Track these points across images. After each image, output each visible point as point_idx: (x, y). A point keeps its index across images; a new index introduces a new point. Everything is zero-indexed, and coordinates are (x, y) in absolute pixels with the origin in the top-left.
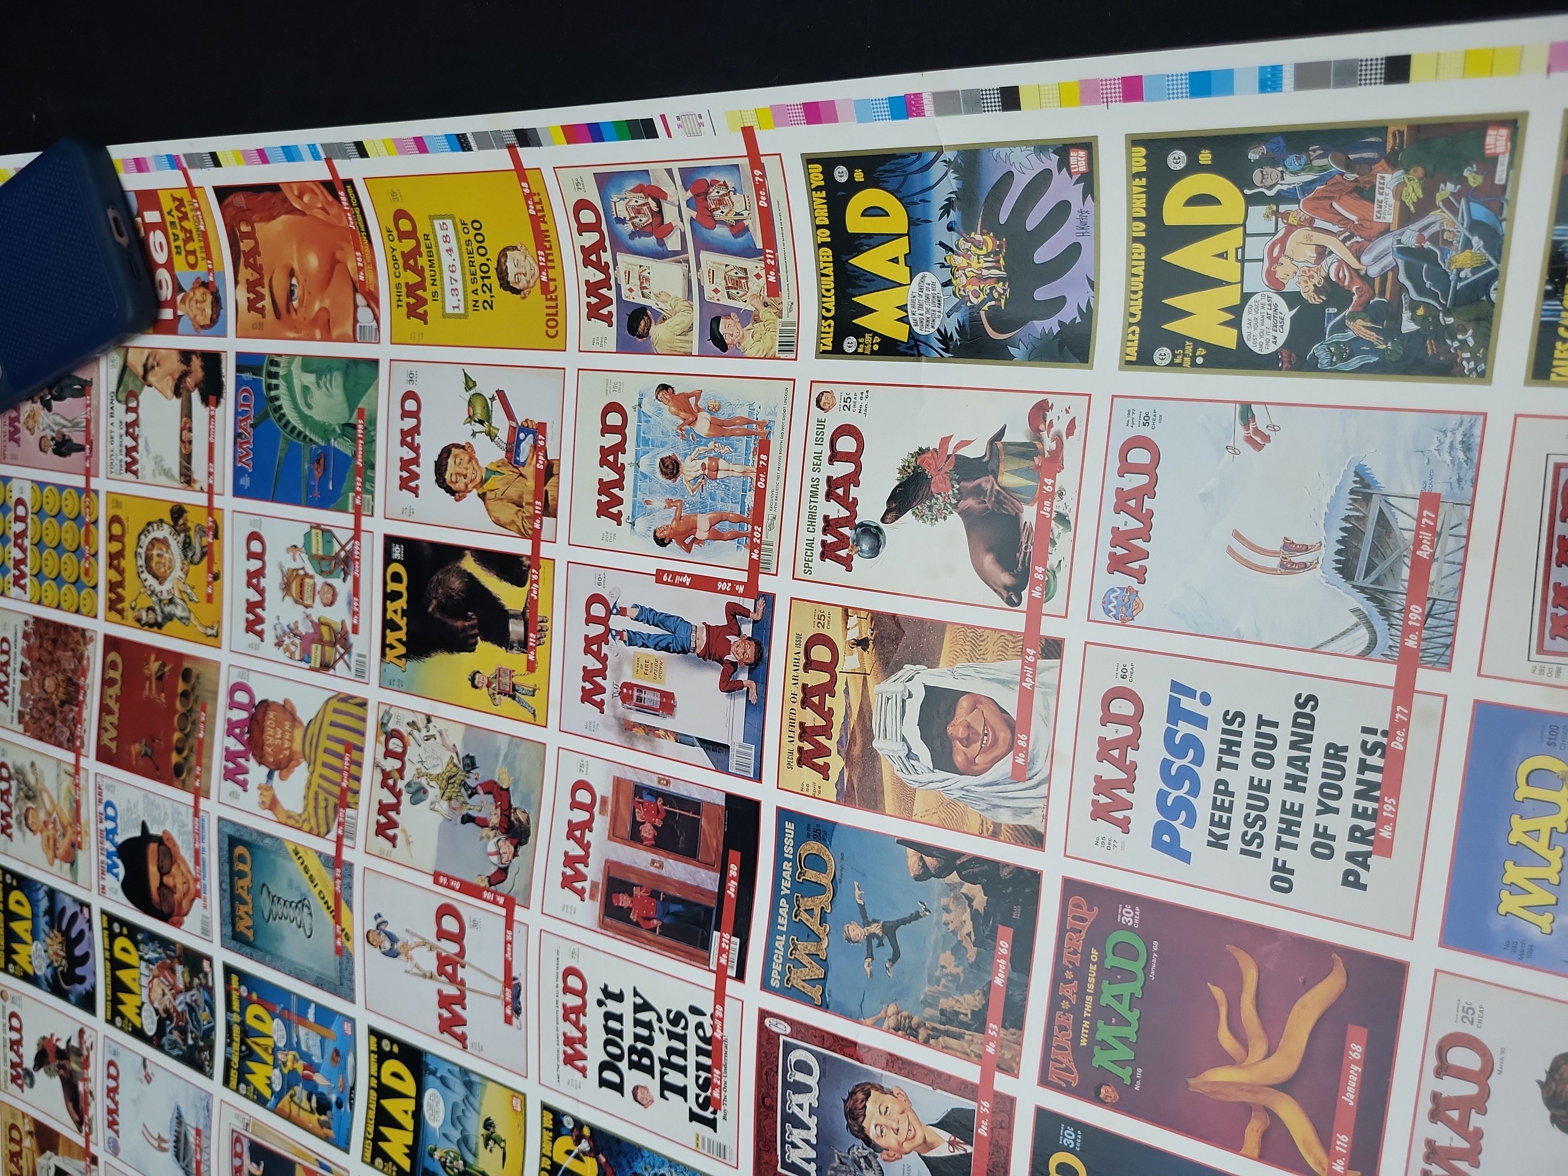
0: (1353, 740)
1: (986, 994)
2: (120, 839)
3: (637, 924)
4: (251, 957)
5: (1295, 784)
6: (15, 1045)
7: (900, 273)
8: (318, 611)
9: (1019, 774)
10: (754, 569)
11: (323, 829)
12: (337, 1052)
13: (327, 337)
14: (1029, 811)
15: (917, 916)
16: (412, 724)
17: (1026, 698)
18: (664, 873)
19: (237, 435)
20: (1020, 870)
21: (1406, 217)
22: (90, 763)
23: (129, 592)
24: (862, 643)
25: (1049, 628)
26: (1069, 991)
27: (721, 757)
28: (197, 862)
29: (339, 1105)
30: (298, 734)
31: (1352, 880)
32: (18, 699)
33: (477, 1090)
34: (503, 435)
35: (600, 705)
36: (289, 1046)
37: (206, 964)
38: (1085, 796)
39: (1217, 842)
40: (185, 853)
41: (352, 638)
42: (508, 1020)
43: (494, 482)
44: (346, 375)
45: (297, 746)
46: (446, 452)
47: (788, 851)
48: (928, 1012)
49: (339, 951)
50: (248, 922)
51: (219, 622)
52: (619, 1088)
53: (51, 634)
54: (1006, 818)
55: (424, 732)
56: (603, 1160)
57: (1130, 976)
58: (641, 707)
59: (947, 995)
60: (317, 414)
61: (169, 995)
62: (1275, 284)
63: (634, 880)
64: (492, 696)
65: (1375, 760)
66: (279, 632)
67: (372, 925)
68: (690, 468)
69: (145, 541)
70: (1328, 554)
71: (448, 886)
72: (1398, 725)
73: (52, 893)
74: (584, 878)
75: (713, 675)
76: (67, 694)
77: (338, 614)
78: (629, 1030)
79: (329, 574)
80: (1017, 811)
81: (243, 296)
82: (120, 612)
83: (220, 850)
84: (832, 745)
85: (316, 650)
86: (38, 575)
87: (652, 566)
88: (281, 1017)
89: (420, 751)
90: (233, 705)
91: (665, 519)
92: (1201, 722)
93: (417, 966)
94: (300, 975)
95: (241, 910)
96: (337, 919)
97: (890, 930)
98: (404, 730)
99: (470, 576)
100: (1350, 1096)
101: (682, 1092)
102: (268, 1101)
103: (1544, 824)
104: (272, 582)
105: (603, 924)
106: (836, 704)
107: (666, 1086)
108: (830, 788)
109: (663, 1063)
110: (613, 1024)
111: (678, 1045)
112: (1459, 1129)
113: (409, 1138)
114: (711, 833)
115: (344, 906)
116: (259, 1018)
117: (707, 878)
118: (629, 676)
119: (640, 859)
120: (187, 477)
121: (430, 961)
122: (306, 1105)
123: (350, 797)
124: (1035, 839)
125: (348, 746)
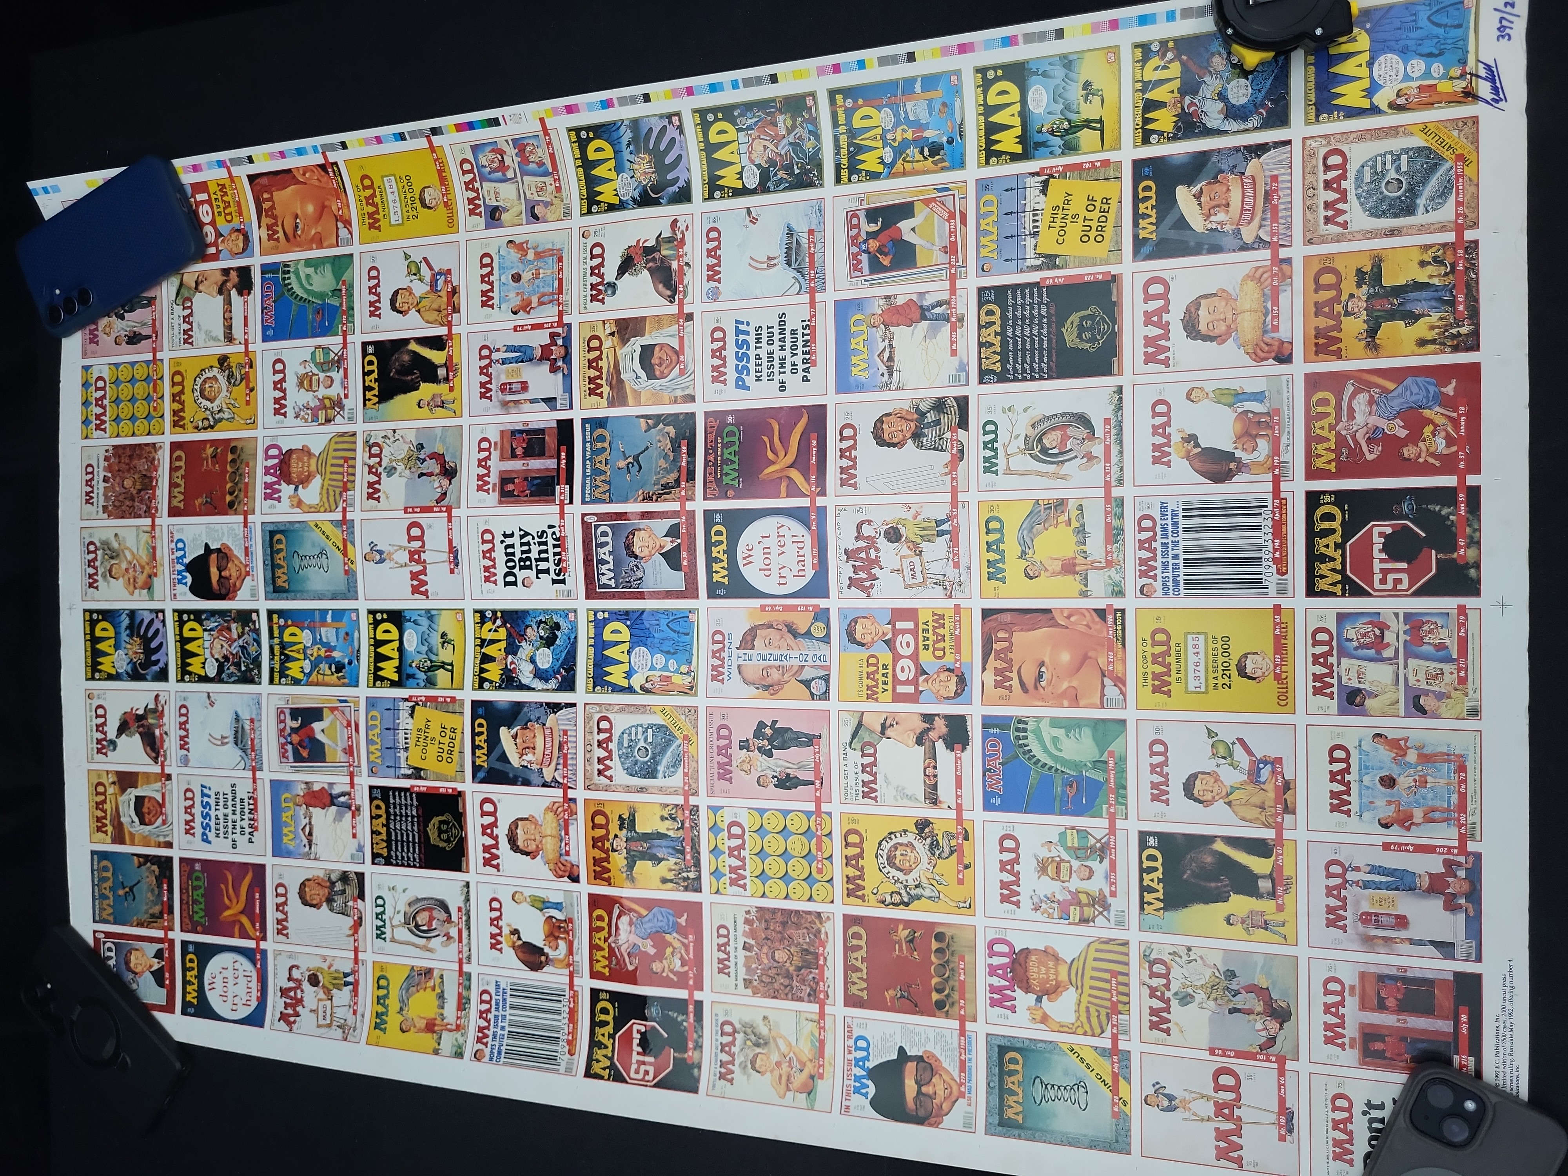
0: (798, 326)
1: (679, 471)
2: (187, 561)
3: (518, 496)
4: (287, 599)
5: (782, 348)
6: (100, 728)
7: (612, 175)
8: (322, 392)
9: (682, 372)
10: (561, 314)
11: (333, 507)
13: (320, 246)
14: (688, 387)
15: (647, 448)
16: (385, 437)
17: (681, 339)
18: (529, 467)
19: (263, 309)
20: (687, 414)
21: (789, 132)
22: (164, 520)
23: (188, 415)
24: (613, 334)
25: (687, 309)
26: (711, 458)
27: (552, 403)
28: (247, 555)
29: (350, 663)
30: (313, 462)
31: (805, 379)
32: (102, 498)
33: (436, 619)
34: (428, 279)
35: (490, 398)
36: (314, 643)
37: (254, 616)
38: (709, 374)
39: (759, 379)
40: (239, 552)
41: (345, 401)
42: (452, 571)
43: (424, 303)
44: (333, 264)
45: (313, 468)
46: (396, 293)
47: (588, 438)
48: (656, 487)
49: (347, 572)
50: (285, 578)
51: (256, 415)
52: (514, 583)
53: (128, 452)
54: (679, 393)
55: (392, 439)
56: (508, 625)
57: (733, 444)
58: (512, 392)
59: (663, 477)
60: (316, 288)
61: (226, 646)
62: (752, 161)
63: (514, 476)
64: (430, 410)
65: (807, 331)
66: (297, 410)
67: (367, 549)
68: (526, 276)
69: (199, 381)
70: (782, 259)
71: (413, 512)
72: (813, 316)
73: (132, 614)
74: (488, 483)
75: (546, 366)
76: (143, 484)
77: (335, 391)
78: (518, 550)
79: (329, 370)
80: (683, 389)
81: (264, 233)
82: (183, 427)
83: (263, 541)
84: (603, 382)
85: (322, 415)
86: (117, 420)
87: (511, 325)
88: (308, 628)
89: (391, 449)
90: (267, 457)
91: (516, 301)
92: (747, 333)
93: (397, 563)
94: (321, 597)
95: (279, 573)
96: (345, 554)
97: (636, 458)
98: (380, 441)
99: (414, 352)
100: (814, 461)
101: (547, 571)
103: (860, 339)
104: (291, 384)
105: (500, 502)
106: (603, 364)
107: (539, 572)
108: (604, 402)
109: (537, 560)
110: (509, 550)
111: (543, 548)
112: (849, 458)
113: (396, 663)
114: (551, 441)
115: (349, 545)
116: (292, 634)
117: (551, 463)
118: (504, 380)
119: (517, 465)
120: (229, 338)
121: (404, 557)
122: (328, 672)
123: (349, 485)
124: (691, 399)
125: (346, 459)
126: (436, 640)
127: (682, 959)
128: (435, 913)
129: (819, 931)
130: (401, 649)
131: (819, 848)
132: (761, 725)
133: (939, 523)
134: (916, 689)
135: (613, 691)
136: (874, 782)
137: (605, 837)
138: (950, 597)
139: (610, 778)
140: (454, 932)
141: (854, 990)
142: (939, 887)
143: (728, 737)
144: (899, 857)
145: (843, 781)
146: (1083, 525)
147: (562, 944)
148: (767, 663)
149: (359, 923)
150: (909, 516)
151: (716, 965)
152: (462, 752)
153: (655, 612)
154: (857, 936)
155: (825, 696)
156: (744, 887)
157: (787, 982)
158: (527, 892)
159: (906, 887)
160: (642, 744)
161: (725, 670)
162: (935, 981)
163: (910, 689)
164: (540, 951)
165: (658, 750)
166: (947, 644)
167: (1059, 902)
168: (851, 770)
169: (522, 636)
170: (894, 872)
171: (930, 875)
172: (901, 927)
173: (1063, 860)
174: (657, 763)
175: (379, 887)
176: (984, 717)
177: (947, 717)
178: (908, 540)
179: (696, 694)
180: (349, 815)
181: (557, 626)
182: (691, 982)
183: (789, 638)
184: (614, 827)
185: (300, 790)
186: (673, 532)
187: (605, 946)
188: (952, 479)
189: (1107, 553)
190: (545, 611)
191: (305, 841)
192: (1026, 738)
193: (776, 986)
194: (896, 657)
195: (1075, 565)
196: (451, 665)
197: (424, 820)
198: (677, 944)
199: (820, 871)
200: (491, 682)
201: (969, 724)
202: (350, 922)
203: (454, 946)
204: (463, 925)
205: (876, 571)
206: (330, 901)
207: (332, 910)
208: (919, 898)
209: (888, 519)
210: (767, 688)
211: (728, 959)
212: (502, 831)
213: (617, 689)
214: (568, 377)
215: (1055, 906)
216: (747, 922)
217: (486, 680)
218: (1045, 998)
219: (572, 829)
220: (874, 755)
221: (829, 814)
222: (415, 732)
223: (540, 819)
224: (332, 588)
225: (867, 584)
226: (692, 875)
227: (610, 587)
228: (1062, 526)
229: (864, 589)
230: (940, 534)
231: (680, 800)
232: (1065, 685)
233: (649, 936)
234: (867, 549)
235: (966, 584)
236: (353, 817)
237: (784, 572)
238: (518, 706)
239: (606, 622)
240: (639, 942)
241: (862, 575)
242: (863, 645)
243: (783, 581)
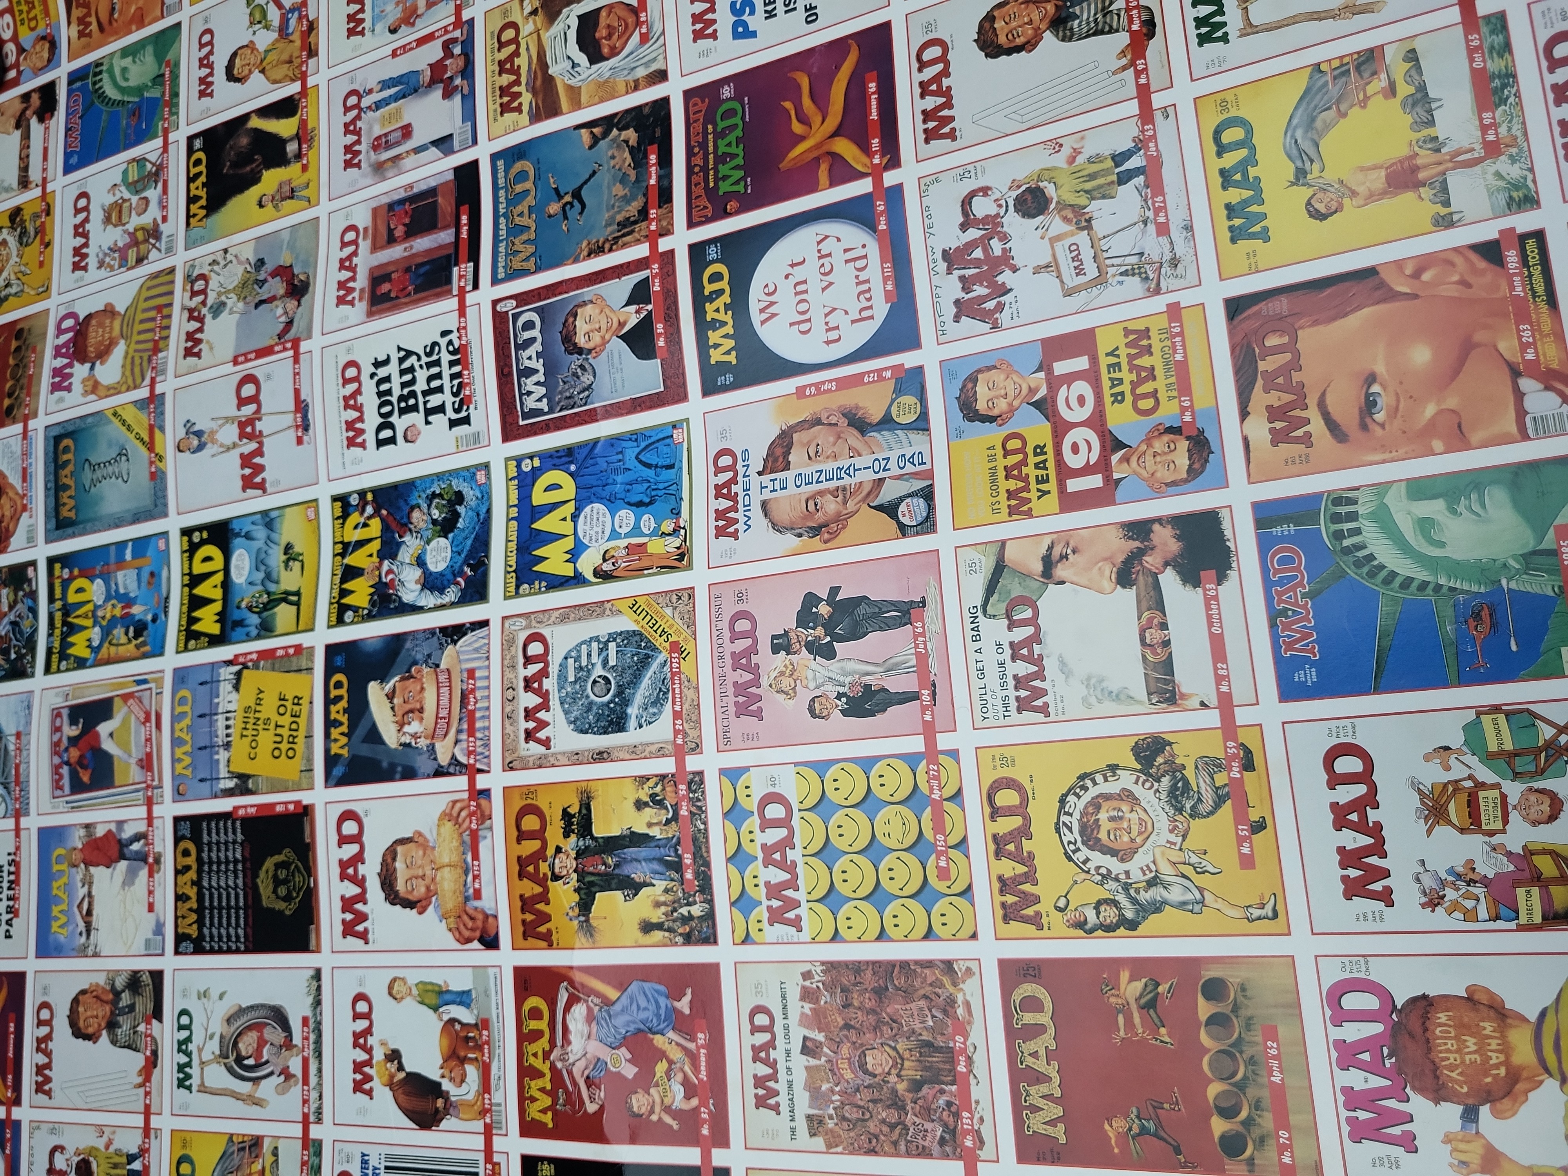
1: (645, 195)
3: (397, 298)
4: (73, 535)
8: (135, 221)
9: (644, 39)
10: (459, 10)
11: (138, 381)
12: (152, 574)
13: (141, 25)
14: (655, 59)
15: (594, 173)
16: (215, 262)
18: (414, 251)
19: (68, 130)
20: (655, 102)
24: (534, 12)
26: (698, 160)
27: (447, 145)
28: (24, 480)
29: (154, 620)
30: (117, 324)
33: (277, 525)
34: (276, 23)
35: (358, 165)
36: (108, 598)
38: (687, 28)
39: (770, 15)
40: (14, 478)
41: (163, 227)
42: (300, 441)
43: (271, 57)
44: (155, 44)
45: (116, 332)
46: (234, 56)
47: (501, 182)
48: (610, 229)
49: (153, 476)
50: (71, 503)
51: (50, 279)
52: (392, 440)
54: (641, 73)
55: (222, 263)
56: (384, 512)
57: (734, 127)
58: (388, 146)
59: (619, 212)
60: (133, 82)
63: (392, 268)
64: (276, 207)
66: (101, 256)
67: (181, 433)
71: (247, 360)
74: (353, 290)
75: (437, 93)
77: (150, 216)
78: (396, 384)
79: (144, 189)
80: (647, 65)
81: (75, 29)
83: (46, 454)
84: (522, 89)
85: (132, 255)
87: (388, 50)
88: (101, 576)
89: (221, 279)
90: (60, 333)
91: (395, 15)
93: (222, 445)
94: (118, 523)
95: (65, 497)
98: (206, 270)
99: (256, 131)
100: (874, 116)
101: (441, 409)
102: (86, 660)
105: (370, 314)
106: (522, 62)
107: (429, 412)
108: (525, 118)
109: (425, 393)
110: (384, 387)
111: (435, 370)
112: (938, 93)
113: (217, 607)
114: (446, 204)
115: (157, 432)
116: (80, 590)
117: (445, 237)
118: (378, 131)
119: (396, 252)
120: (24, 183)
121: (230, 433)
122: (124, 639)
123: (161, 344)
124: (661, 76)
125: (159, 308)
126: (277, 557)
127: (686, 1083)
128: (268, 1033)
129: (951, 1002)
130: (226, 584)
131: (939, 827)
132: (811, 600)
133: (1119, 159)
134: (1107, 478)
135: (551, 587)
136: (1040, 675)
137: (540, 854)
138: (1157, 291)
139: (546, 743)
140: (295, 1066)
141: (1036, 1124)
142: (1199, 880)
143: (751, 634)
144: (1106, 825)
145: (976, 683)
146: (1422, 88)
147: (472, 1072)
148: (815, 487)
149: (152, 1062)
150: (1060, 160)
151: (751, 1091)
152: (309, 737)
153: (614, 441)
154: (1032, 1004)
155: (928, 525)
156: (796, 924)
157: (892, 1116)
158: (413, 978)
159: (1126, 887)
160: (598, 671)
161: (739, 515)
162: (1214, 1090)
163: (1095, 481)
164: (433, 1089)
165: (627, 678)
166: (1160, 383)
167: (1485, 882)
168: (990, 659)
169: (405, 526)
170: (1097, 859)
171: (1176, 856)
172: (1125, 976)
173: (1482, 786)
174: (626, 702)
175: (185, 994)
176: (1257, 506)
177: (1180, 522)
178: (1062, 206)
179: (689, 567)
180: (144, 873)
181: (459, 498)
182: (705, 1131)
183: (853, 437)
184: (554, 834)
185: (77, 840)
186: (639, 295)
187: (545, 1068)
188: (1138, 74)
189: (1484, 129)
190: (439, 476)
191: (82, 926)
192: (1357, 532)
193: (872, 1126)
194: (1060, 428)
195: (1415, 169)
196: (298, 594)
197: (252, 865)
198: (676, 1054)
199: (944, 874)
200: (355, 609)
201: (1226, 525)
202: (138, 1060)
203: (296, 1091)
204: (310, 1052)
205: (1006, 277)
206: (112, 1026)
207: (114, 1042)
208: (1157, 907)
209: (1020, 176)
210: (815, 531)
211: (774, 1077)
212: (370, 869)
213: (557, 583)
214: (469, 99)
215: (1479, 890)
216: (807, 995)
217: (348, 607)
218: (1485, 1111)
219: (484, 847)
220: (1033, 621)
221: (954, 754)
222: (240, 714)
223: (431, 836)
224: (131, 505)
225: (990, 305)
226: (697, 910)
227: (538, 412)
228: (1377, 103)
229: (984, 316)
230: (1124, 179)
231: (668, 766)
232: (1430, 410)
233: (624, 1042)
234: (984, 242)
235: (1187, 259)
236: (151, 875)
237: (833, 321)
238: (397, 641)
239: (536, 473)
240: (605, 1054)
241: (980, 290)
242: (992, 419)
243: (833, 335)
